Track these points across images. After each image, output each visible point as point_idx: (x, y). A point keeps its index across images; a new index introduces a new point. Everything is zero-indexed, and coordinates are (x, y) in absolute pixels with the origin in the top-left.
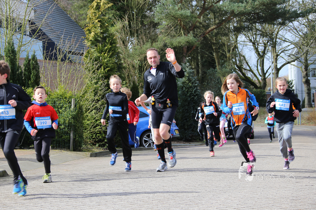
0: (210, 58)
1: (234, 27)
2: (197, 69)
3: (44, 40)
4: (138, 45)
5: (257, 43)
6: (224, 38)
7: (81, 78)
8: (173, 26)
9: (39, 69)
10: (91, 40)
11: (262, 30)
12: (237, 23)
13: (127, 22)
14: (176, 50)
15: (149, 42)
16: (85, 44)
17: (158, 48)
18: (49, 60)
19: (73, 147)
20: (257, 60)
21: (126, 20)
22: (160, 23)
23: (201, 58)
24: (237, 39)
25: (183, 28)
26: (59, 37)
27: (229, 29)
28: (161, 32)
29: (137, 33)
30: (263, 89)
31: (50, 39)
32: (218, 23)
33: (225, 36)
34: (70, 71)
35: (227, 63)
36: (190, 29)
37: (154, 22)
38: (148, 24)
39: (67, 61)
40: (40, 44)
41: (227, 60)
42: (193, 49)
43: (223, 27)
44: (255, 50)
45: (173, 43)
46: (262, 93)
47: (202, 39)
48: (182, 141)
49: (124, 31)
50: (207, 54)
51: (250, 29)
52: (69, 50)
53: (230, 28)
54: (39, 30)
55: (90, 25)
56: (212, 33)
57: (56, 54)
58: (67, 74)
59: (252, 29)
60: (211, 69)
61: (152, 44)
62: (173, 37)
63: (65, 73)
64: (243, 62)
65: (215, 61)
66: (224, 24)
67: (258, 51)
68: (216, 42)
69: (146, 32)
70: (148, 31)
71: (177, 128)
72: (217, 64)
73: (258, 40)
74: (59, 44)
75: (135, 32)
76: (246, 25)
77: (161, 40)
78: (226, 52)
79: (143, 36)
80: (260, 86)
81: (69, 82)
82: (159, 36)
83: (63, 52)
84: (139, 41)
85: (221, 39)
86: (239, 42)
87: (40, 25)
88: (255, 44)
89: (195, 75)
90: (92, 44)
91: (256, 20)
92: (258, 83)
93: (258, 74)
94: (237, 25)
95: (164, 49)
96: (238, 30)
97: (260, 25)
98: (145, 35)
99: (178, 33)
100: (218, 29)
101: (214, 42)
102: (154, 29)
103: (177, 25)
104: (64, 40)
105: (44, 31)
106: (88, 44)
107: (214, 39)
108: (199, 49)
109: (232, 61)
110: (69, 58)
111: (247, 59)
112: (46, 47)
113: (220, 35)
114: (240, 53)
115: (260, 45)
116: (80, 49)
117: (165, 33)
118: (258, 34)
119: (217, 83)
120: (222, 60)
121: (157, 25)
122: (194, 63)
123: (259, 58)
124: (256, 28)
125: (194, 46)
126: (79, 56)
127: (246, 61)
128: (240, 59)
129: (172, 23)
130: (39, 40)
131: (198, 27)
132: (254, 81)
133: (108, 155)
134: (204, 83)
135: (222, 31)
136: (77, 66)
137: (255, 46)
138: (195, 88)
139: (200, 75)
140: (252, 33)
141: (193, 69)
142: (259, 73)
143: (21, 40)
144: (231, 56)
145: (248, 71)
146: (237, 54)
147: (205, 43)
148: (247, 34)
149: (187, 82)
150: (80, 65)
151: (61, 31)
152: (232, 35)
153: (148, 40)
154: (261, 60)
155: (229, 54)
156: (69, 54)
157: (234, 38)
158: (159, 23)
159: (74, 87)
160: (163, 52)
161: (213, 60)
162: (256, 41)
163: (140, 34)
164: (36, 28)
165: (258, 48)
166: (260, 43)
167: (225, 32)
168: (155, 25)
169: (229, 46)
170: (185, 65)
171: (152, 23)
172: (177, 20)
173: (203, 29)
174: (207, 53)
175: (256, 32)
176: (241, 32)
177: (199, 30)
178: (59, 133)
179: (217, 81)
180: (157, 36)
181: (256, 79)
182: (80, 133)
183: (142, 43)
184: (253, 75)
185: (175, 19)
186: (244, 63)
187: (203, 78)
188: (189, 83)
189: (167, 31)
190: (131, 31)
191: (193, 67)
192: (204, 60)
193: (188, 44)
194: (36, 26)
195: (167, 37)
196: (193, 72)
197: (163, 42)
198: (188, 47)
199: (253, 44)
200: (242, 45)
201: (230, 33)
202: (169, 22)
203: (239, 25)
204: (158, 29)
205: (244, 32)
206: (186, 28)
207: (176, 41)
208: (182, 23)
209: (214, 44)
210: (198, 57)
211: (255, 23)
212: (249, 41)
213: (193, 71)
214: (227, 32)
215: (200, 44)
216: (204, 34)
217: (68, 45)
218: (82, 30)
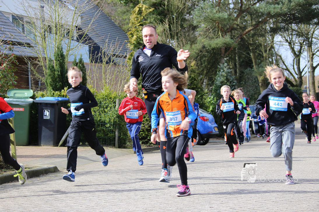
0: (248, 58)
1: (271, 28)
2: (235, 69)
3: (90, 44)
4: (178, 47)
5: (293, 43)
6: (261, 39)
7: (124, 80)
8: (211, 29)
9: (85, 71)
10: (134, 44)
11: (298, 30)
12: (274, 24)
13: (167, 26)
14: (215, 51)
15: (189, 44)
16: (128, 47)
17: (197, 50)
18: (95, 63)
19: (119, 145)
20: (293, 59)
21: (166, 24)
22: (199, 26)
23: (238, 59)
24: (273, 40)
25: (221, 30)
26: (104, 41)
27: (265, 30)
28: (200, 34)
29: (177, 35)
30: (299, 87)
31: (95, 44)
32: (255, 25)
33: (262, 37)
34: (115, 73)
35: (264, 62)
36: (228, 31)
37: (193, 25)
38: (187, 27)
39: (112, 64)
40: (86, 48)
41: (263, 60)
42: (230, 50)
43: (259, 29)
44: (291, 50)
45: (211, 45)
46: (299, 91)
47: (240, 40)
48: (221, 138)
49: (165, 34)
50: (244, 55)
51: (286, 30)
52: (113, 53)
53: (267, 29)
54: (85, 35)
55: (133, 29)
56: (249, 35)
57: (101, 57)
58: (111, 76)
59: (288, 30)
60: (249, 69)
61: (191, 46)
62: (212, 39)
63: (110, 75)
64: (279, 61)
65: (252, 61)
66: (260, 25)
67: (294, 51)
68: (253, 43)
69: (185, 35)
70: (188, 34)
71: (216, 125)
72: (254, 64)
73: (294, 39)
74: (104, 48)
75: (175, 35)
76: (282, 25)
77: (200, 41)
78: (262, 52)
79: (183, 38)
80: (296, 84)
81: (113, 83)
82: (198, 39)
83: (108, 55)
84: (179, 44)
85: (258, 40)
86: (276, 42)
87: (86, 30)
88: (291, 44)
89: (233, 74)
90: (135, 46)
91: (292, 21)
92: (294, 81)
93: (294, 73)
94: (273, 26)
95: (203, 50)
96: (274, 31)
97: (296, 26)
98: (184, 38)
99: (216, 35)
100: (254, 30)
101: (251, 42)
102: (194, 32)
103: (215, 27)
104: (109, 44)
105: (90, 36)
106: (131, 47)
107: (251, 39)
108: (237, 50)
109: (268, 61)
110: (113, 61)
111: (284, 59)
112: (91, 51)
113: (256, 36)
114: (277, 52)
115: (296, 44)
116: (123, 52)
117: (204, 35)
118: (294, 35)
119: (254, 82)
120: (259, 60)
121: (196, 27)
122: (232, 63)
123: (295, 57)
124: (292, 28)
125: (231, 48)
126: (122, 59)
127: (282, 60)
128: (277, 58)
129: (210, 25)
130: (86, 44)
131: (236, 29)
132: (291, 80)
133: (150, 152)
134: (241, 83)
135: (259, 32)
136: (120, 68)
137: (291, 46)
138: (232, 87)
139: (237, 75)
140: (288, 33)
141: (230, 69)
142: (295, 71)
143: (69, 45)
144: (267, 56)
145: (285, 70)
146: (274, 54)
147: (242, 44)
148: (283, 35)
149: (225, 81)
150: (123, 67)
151: (106, 36)
152: (269, 36)
153: (188, 42)
154: (297, 59)
155: (266, 54)
156: (113, 57)
157: (270, 38)
158: (197, 26)
159: (118, 87)
160: (202, 54)
161: (250, 59)
162: (292, 41)
163: (180, 37)
164: (83, 33)
165: (294, 47)
166: (296, 43)
167: (262, 33)
168: (194, 28)
169: (265, 47)
170: (223, 65)
171: (191, 25)
172: (215, 22)
173: (240, 31)
174: (245, 53)
175: (292, 32)
176: (278, 33)
177: (237, 32)
178: (105, 131)
179: (254, 81)
180: (196, 38)
181: (293, 78)
182: (124, 131)
183: (182, 45)
184: (289, 74)
185: (213, 22)
186: (281, 63)
187: (240, 77)
188: (227, 82)
189: (206, 33)
190: (171, 34)
191: (231, 67)
192: (241, 60)
193: (225, 45)
194: (82, 31)
195: (205, 39)
196: (231, 72)
197: (202, 43)
198: (226, 49)
199: (289, 44)
200: (278, 45)
201: (267, 34)
202: (208, 25)
203: (275, 26)
204: (197, 31)
205: (280, 33)
206: (224, 30)
207: (214, 43)
208: (220, 25)
209: (251, 44)
210: (236, 58)
211: (291, 23)
212: (285, 41)
213: (231, 70)
214: (264, 33)
215: (238, 45)
216: (241, 36)
217: (112, 49)
218: (125, 34)
